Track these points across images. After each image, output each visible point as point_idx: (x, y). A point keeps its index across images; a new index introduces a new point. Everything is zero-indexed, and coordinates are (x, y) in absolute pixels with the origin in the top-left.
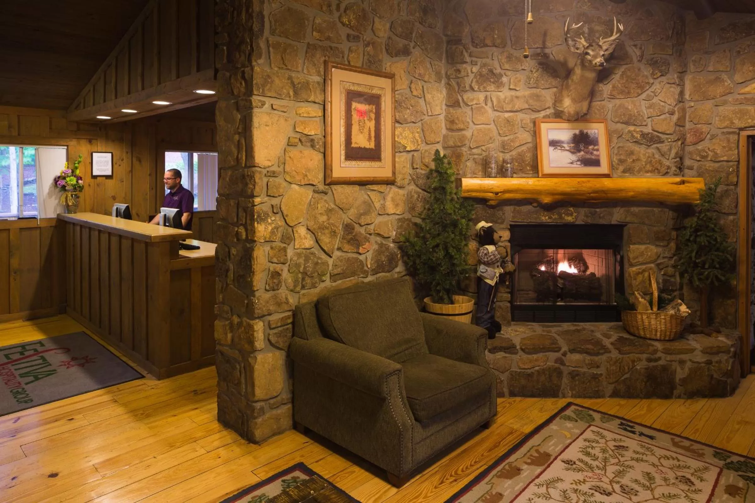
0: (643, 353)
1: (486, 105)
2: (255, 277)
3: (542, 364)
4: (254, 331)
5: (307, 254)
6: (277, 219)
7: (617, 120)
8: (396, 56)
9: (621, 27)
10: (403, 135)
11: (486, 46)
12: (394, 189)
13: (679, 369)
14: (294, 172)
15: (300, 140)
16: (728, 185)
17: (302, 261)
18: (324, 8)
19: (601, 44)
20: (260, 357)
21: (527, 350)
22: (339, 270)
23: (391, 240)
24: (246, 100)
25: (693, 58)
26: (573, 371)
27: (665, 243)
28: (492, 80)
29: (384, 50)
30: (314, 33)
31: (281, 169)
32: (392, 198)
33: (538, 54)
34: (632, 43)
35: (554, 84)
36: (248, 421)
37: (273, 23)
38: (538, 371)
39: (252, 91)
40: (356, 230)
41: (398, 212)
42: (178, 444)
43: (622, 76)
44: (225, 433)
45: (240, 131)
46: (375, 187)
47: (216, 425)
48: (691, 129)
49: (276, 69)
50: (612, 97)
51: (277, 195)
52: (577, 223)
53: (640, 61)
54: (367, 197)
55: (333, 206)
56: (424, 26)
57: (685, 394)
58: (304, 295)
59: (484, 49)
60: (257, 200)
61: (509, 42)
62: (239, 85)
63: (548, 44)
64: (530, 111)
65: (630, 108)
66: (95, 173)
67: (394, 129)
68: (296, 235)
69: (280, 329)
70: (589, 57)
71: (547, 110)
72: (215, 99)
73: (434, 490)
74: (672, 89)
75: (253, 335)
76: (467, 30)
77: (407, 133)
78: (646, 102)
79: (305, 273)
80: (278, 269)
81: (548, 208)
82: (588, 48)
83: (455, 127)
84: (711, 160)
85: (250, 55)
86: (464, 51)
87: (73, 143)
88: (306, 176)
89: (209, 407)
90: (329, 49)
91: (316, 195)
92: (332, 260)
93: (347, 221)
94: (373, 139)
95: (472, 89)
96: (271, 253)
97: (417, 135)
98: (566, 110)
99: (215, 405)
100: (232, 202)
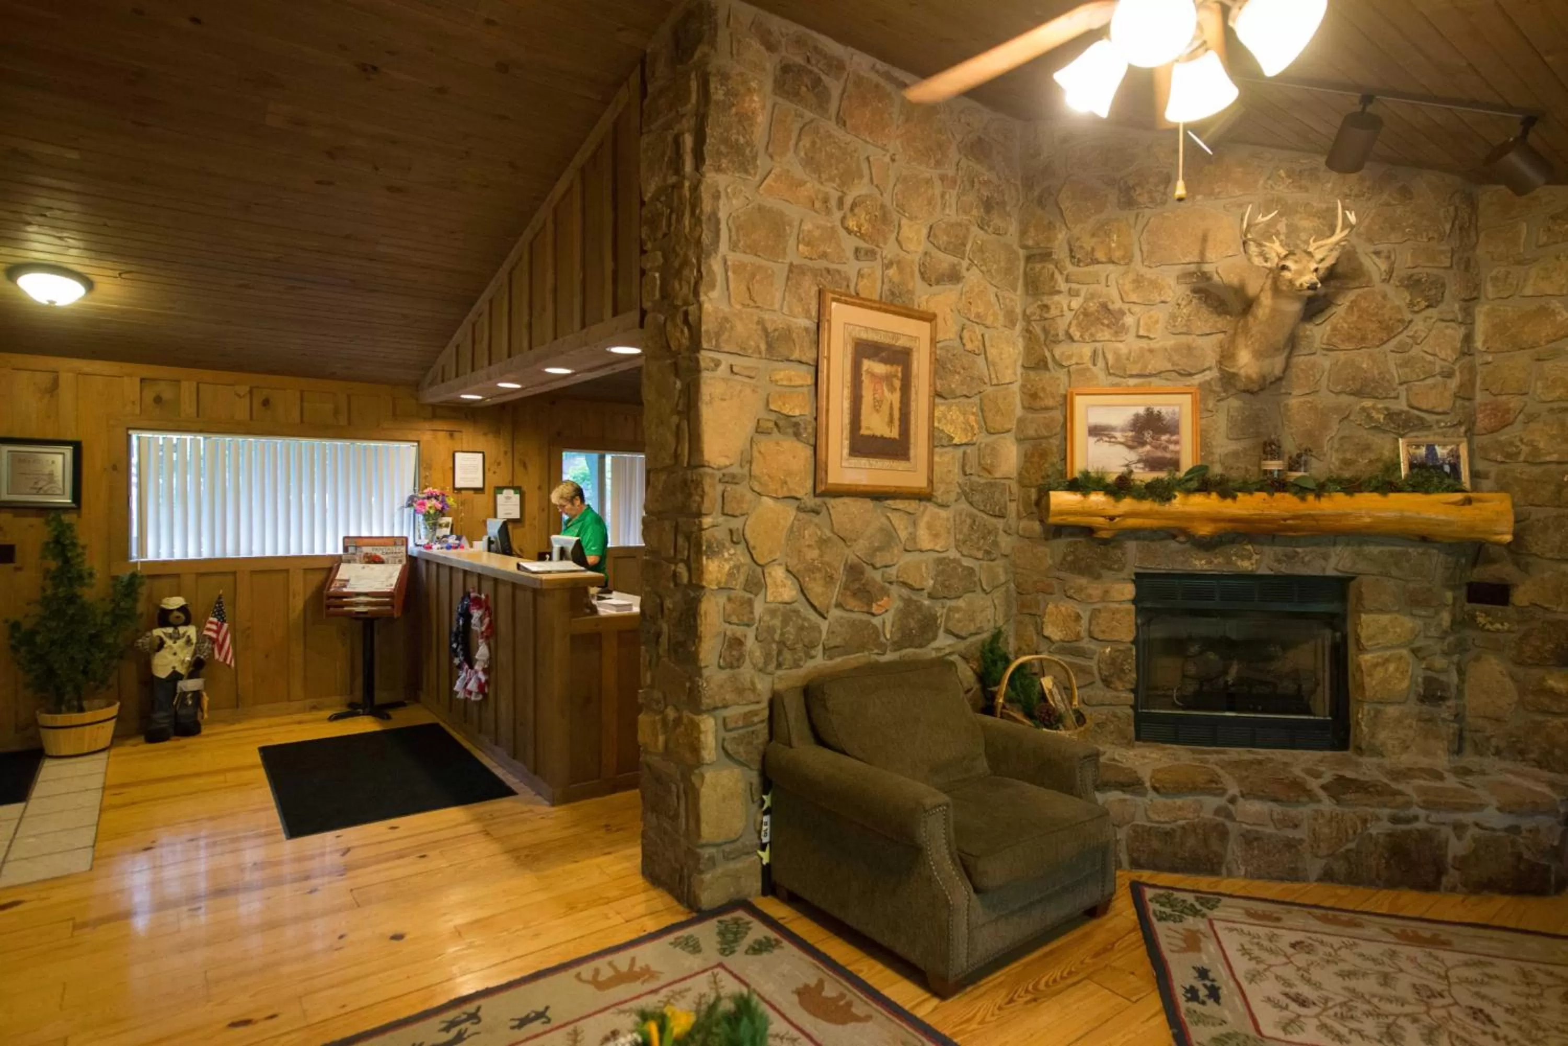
0: (1385, 806)
1: (1095, 364)
2: (703, 644)
3: (1190, 816)
4: (700, 732)
5: (787, 613)
6: (739, 552)
7: (1339, 388)
8: (938, 282)
9: (1352, 218)
10: (949, 417)
11: (1098, 262)
12: (931, 508)
13: (1453, 840)
14: (766, 478)
15: (776, 424)
16: (1559, 506)
17: (777, 622)
18: (818, 205)
19: (1311, 249)
20: (709, 775)
21: (1162, 790)
22: (838, 641)
23: (925, 593)
24: (690, 359)
25: (1494, 273)
26: (1248, 831)
27: (1431, 611)
28: (1106, 322)
29: (917, 274)
30: (801, 247)
31: (746, 470)
32: (928, 523)
33: (1191, 274)
34: (1372, 248)
35: (1219, 326)
36: (689, 878)
37: (733, 233)
38: (1183, 828)
39: (700, 342)
40: (866, 575)
41: (938, 548)
42: (580, 906)
43: (1351, 308)
44: (654, 893)
45: (680, 408)
46: (899, 504)
47: (639, 881)
48: (1486, 405)
49: (738, 307)
50: (1330, 348)
51: (737, 513)
52: (1260, 572)
53: (1386, 281)
54: (884, 520)
55: (828, 533)
56: (986, 231)
57: (1465, 886)
58: (780, 678)
59: (1091, 268)
60: (707, 521)
61: (1137, 253)
62: (678, 335)
63: (1210, 255)
64: (1174, 374)
65: (1365, 366)
66: (458, 484)
67: (932, 407)
68: (769, 580)
69: (741, 731)
70: (1287, 275)
71: (1207, 372)
72: (641, 362)
73: (997, 1012)
74: (1449, 331)
75: (698, 739)
76: (1061, 236)
77: (955, 413)
78: (1398, 355)
79: (782, 643)
80: (738, 635)
81: (1207, 545)
82: (1286, 257)
83: (1039, 404)
84: (1525, 461)
85: (697, 284)
86: (1056, 272)
87: (427, 436)
88: (786, 483)
89: (629, 852)
90: (824, 273)
91: (801, 515)
92: (827, 622)
93: (852, 559)
94: (897, 423)
95: (1071, 338)
96: (729, 607)
97: (972, 418)
98: (1242, 372)
99: (638, 850)
100: (667, 525)
